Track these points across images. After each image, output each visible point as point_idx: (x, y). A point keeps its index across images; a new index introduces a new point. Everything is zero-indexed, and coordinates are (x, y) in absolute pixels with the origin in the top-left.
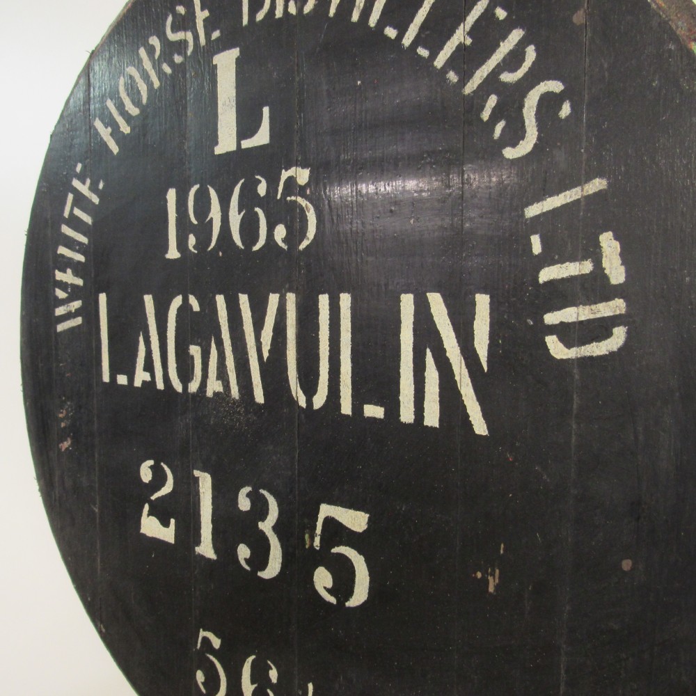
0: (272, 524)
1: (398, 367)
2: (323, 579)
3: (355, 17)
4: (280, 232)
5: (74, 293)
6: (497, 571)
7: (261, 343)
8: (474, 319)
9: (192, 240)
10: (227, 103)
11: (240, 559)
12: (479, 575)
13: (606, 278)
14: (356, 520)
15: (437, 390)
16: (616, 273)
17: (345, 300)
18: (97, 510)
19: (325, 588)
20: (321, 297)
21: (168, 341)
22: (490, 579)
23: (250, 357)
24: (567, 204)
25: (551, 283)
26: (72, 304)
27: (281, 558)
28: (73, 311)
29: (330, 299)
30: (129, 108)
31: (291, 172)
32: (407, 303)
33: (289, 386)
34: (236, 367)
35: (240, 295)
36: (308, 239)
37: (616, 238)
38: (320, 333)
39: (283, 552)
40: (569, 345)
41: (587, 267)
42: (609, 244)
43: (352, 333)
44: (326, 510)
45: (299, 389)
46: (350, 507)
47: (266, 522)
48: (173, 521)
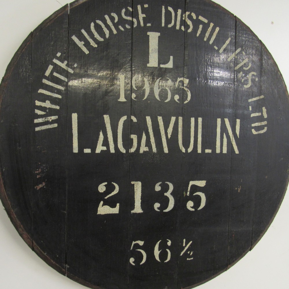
0: (170, 192)
1: (216, 138)
2: (190, 205)
3: (205, 39)
4: (177, 97)
5: (51, 112)
6: (240, 186)
7: (167, 133)
8: (236, 125)
9: (134, 96)
10: (154, 50)
11: (155, 208)
12: (236, 189)
13: (263, 116)
14: (202, 184)
15: (226, 143)
16: (265, 116)
17: (200, 120)
18: (66, 212)
19: (191, 207)
20: (191, 118)
21: (118, 133)
22: (239, 189)
23: (162, 138)
24: (257, 100)
25: (253, 117)
26: (49, 118)
27: (174, 203)
28: (51, 121)
29: (195, 119)
30: (97, 37)
31: (182, 79)
32: (219, 121)
33: (179, 146)
34: (155, 142)
35: (158, 117)
36: (188, 100)
37: (266, 108)
38: (191, 129)
39: (175, 201)
40: (256, 131)
41: (260, 114)
42: (264, 109)
43: (202, 129)
44: (191, 183)
45: (183, 147)
46: (200, 180)
47: (168, 192)
48: (118, 205)
